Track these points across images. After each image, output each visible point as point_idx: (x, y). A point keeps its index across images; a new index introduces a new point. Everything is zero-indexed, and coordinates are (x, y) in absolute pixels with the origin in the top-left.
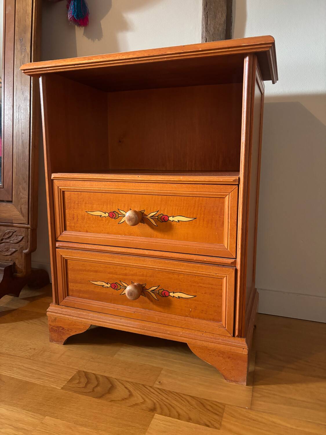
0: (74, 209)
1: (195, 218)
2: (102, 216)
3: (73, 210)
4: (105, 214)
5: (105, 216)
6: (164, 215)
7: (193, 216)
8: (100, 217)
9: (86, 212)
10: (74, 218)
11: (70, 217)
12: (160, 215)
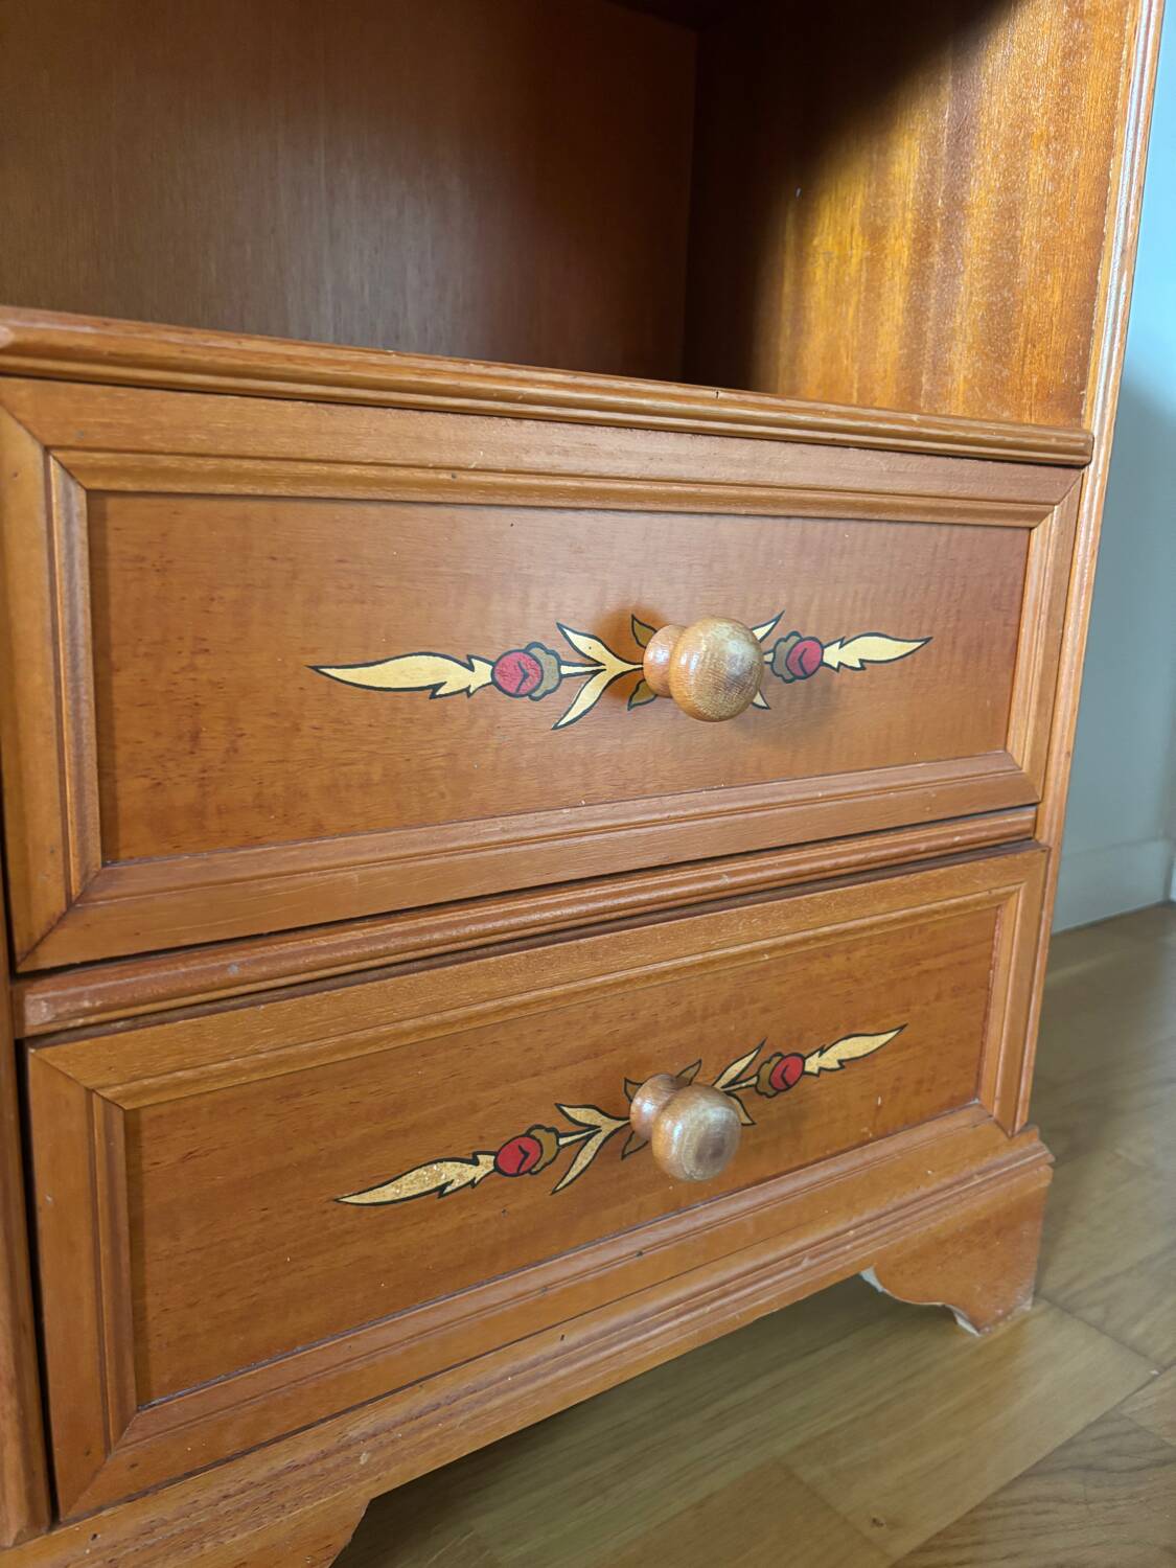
0: (200, 660)
1: (927, 640)
2: (441, 691)
3: (193, 668)
4: (471, 668)
5: (467, 690)
6: (802, 640)
7: (919, 632)
8: (433, 696)
9: (316, 668)
10: (195, 737)
11: (158, 734)
12: (786, 640)
